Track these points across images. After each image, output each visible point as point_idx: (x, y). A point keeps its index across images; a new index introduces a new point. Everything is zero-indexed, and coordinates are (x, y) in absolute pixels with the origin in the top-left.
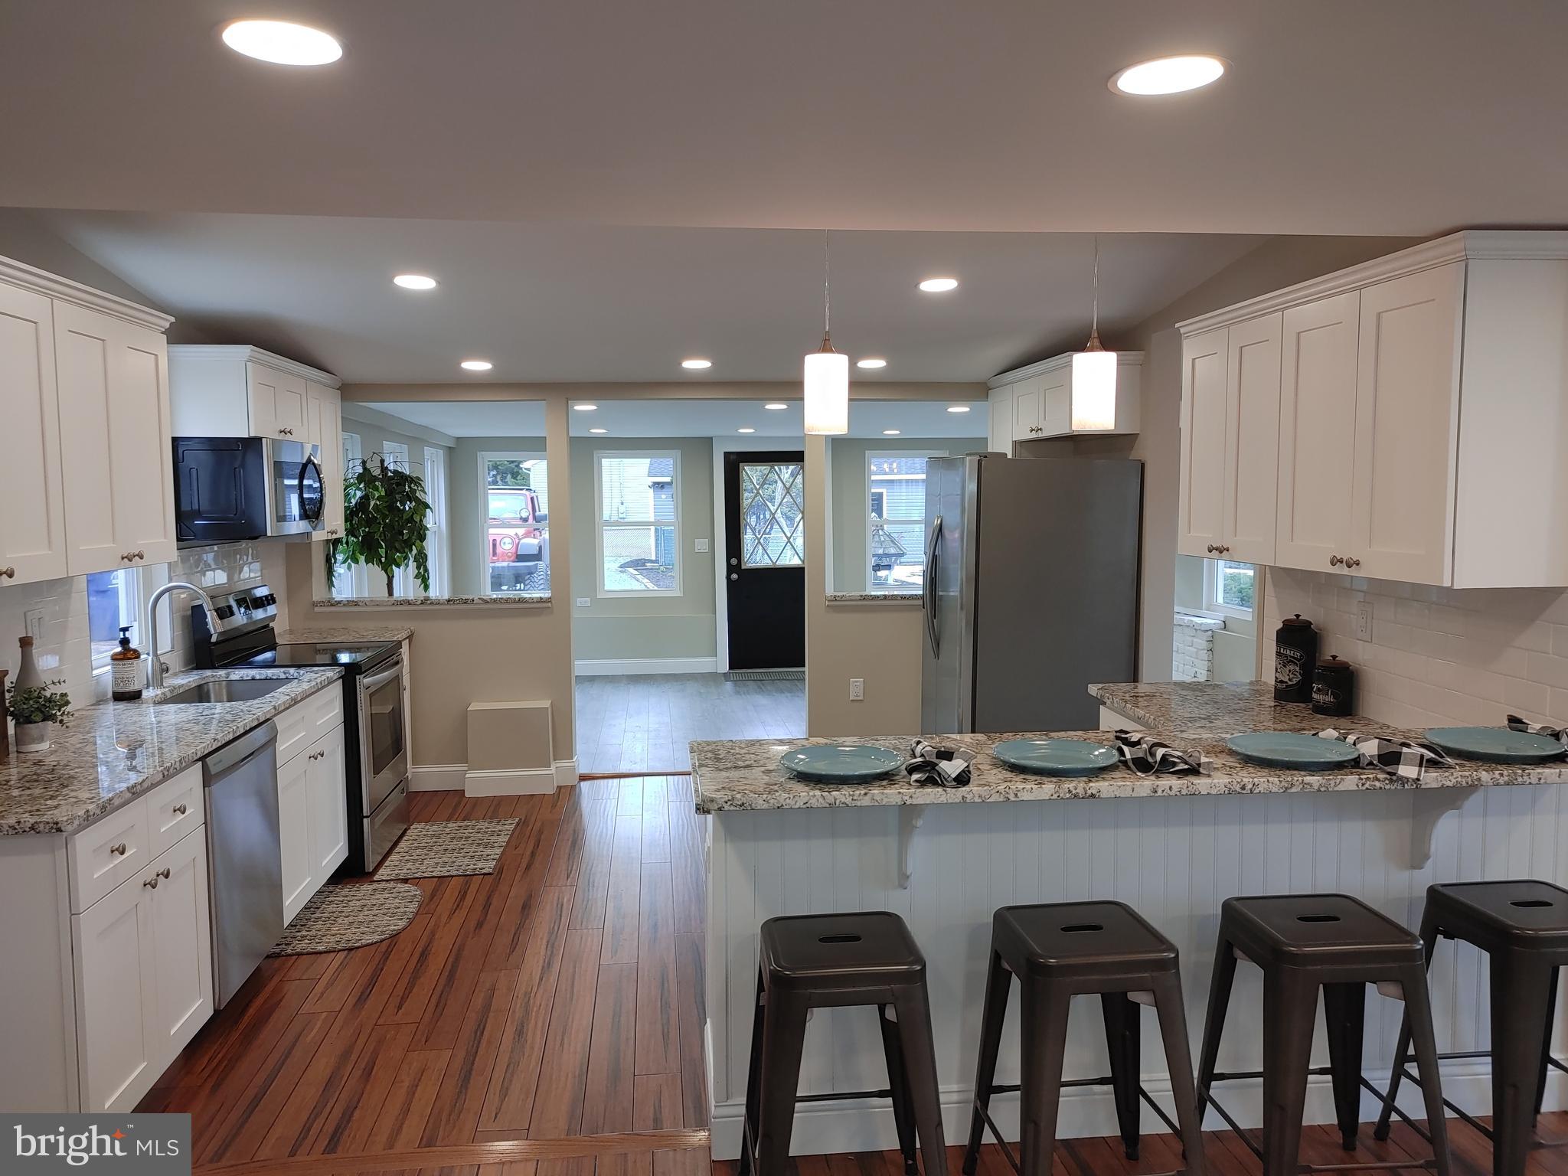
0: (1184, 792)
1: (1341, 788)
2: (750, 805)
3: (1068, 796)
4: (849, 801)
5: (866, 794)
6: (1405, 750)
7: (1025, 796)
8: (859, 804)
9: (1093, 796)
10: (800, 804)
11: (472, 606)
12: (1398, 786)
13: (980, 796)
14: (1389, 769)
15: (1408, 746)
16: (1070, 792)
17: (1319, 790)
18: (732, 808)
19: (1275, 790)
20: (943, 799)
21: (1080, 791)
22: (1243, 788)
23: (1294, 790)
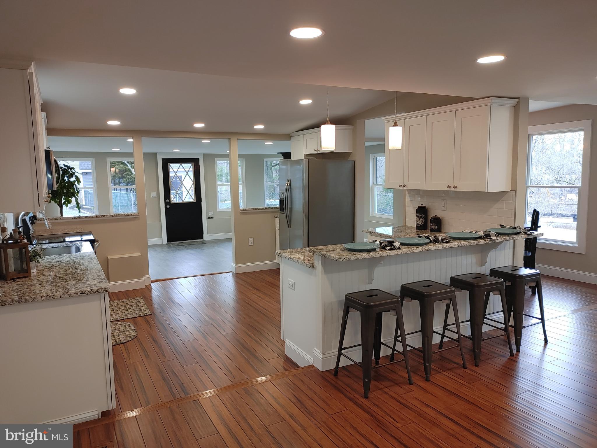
0: (449, 247)
1: (481, 243)
2: (351, 259)
3: (424, 250)
4: (374, 256)
5: (379, 253)
6: (490, 233)
7: (415, 251)
8: (377, 256)
9: (430, 250)
10: (363, 258)
11: (107, 218)
12: (491, 242)
13: (405, 252)
14: (489, 238)
15: (491, 232)
16: (425, 249)
17: (476, 244)
18: (346, 260)
19: (468, 245)
20: (397, 253)
21: (427, 248)
22: (461, 245)
23: (471, 245)
